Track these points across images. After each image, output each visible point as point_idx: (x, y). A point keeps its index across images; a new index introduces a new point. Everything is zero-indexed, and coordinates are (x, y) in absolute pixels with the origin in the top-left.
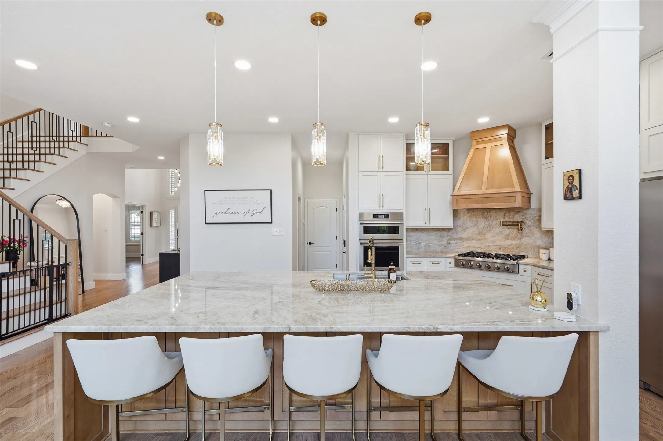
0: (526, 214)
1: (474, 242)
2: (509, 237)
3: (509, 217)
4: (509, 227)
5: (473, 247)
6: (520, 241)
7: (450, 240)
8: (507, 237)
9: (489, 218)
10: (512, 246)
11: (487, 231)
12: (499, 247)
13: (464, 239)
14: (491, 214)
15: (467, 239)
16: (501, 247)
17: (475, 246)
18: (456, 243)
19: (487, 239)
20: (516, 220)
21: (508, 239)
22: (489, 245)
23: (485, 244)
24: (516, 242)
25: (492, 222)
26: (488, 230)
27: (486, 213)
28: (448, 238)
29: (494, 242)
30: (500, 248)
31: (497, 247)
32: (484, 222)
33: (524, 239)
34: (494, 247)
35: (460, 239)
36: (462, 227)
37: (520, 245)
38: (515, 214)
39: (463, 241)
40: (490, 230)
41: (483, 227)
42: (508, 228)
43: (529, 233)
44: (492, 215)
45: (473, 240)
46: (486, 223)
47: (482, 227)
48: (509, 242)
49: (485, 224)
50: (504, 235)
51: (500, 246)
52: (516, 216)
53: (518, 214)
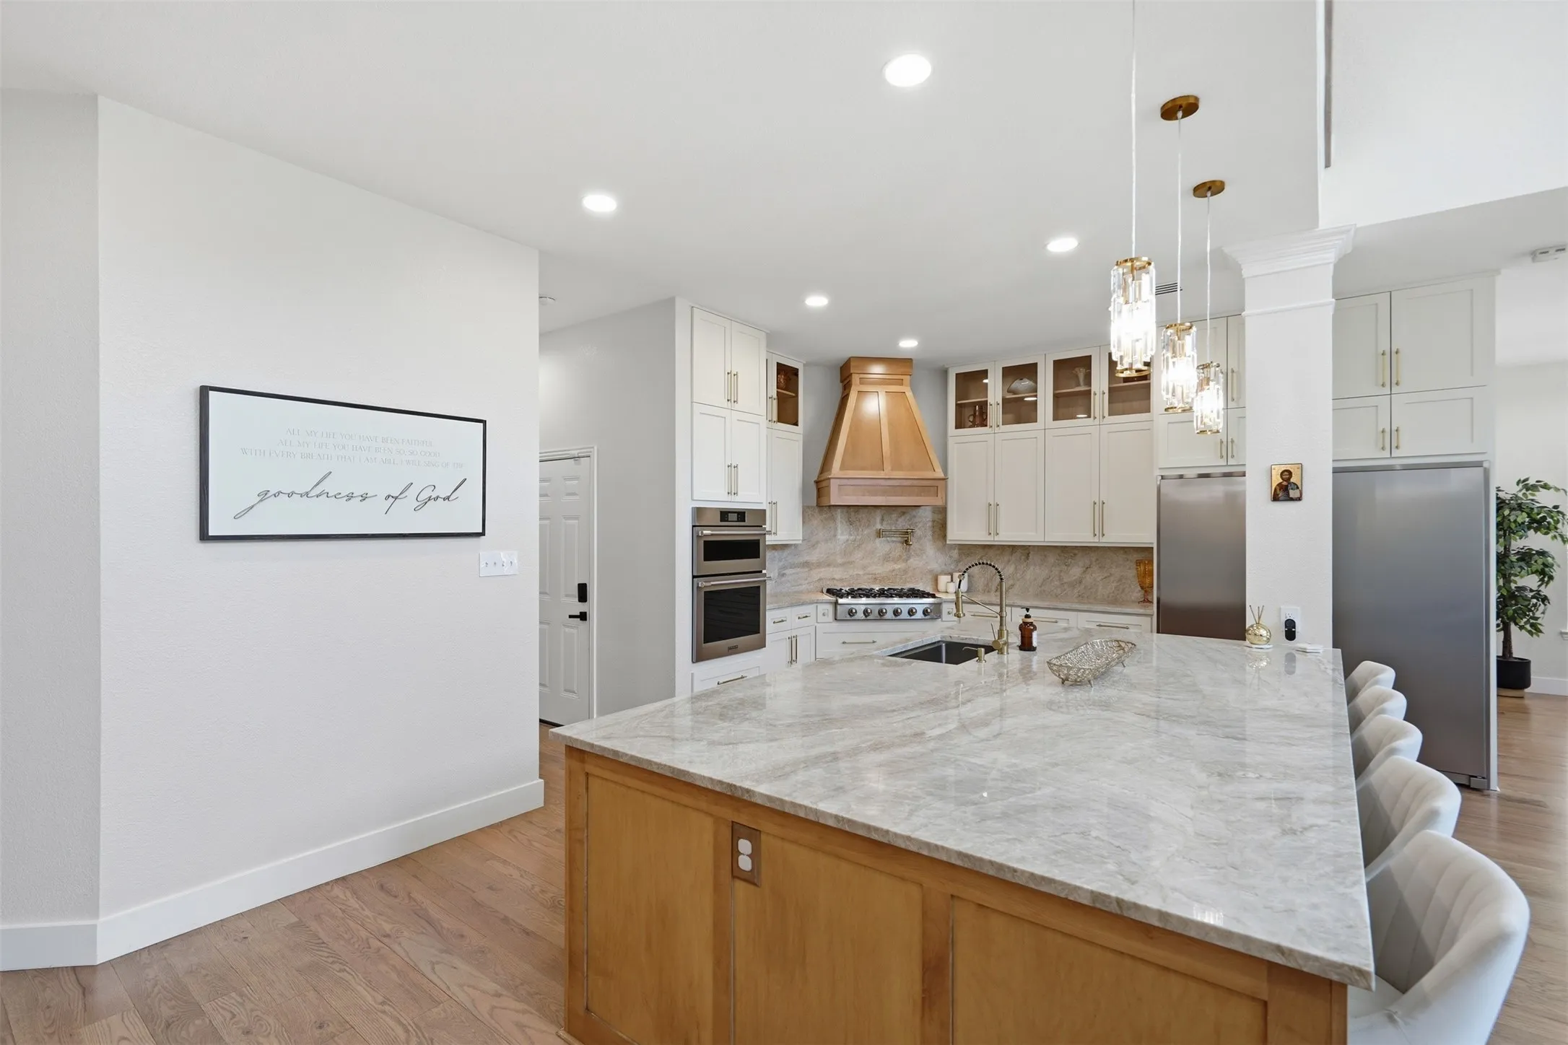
0: (915, 517)
1: (831, 569)
2: (890, 557)
3: (889, 522)
4: (889, 539)
5: (828, 580)
6: (905, 564)
7: (785, 568)
8: (886, 558)
9: (858, 523)
10: (894, 574)
11: (854, 548)
12: (874, 577)
13: (813, 564)
14: (860, 516)
15: (819, 565)
16: (878, 576)
17: (833, 577)
18: (797, 573)
19: (854, 562)
20: (899, 527)
21: (887, 562)
22: (857, 574)
23: (851, 573)
24: (899, 566)
25: (863, 530)
26: (856, 546)
27: (853, 514)
28: (781, 564)
29: (866, 567)
30: (875, 579)
31: (870, 577)
32: (849, 530)
33: (911, 560)
34: (866, 577)
35: (806, 564)
36: (809, 541)
37: (905, 571)
38: (899, 516)
39: (811, 570)
40: (859, 546)
41: (848, 541)
42: (888, 542)
43: (919, 549)
44: (862, 518)
45: (829, 565)
46: (852, 533)
47: (845, 540)
48: (890, 566)
49: (850, 536)
50: (881, 554)
52: (900, 520)
53: (903, 518)
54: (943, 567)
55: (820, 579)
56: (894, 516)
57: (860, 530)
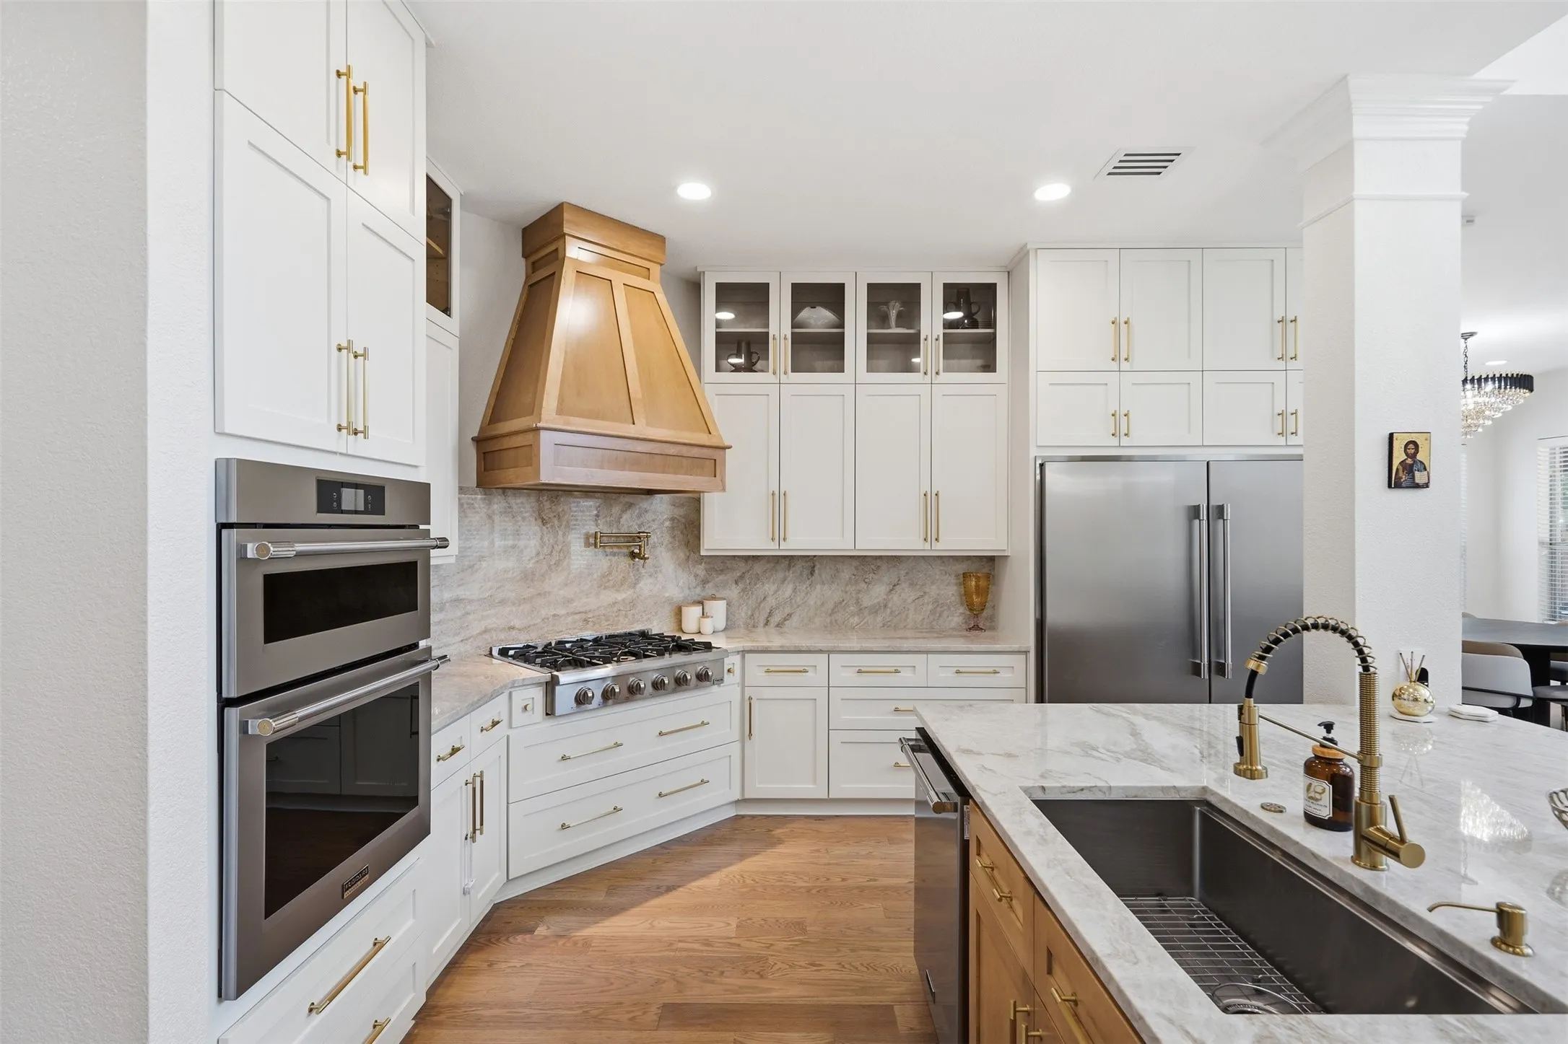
0: (646, 508)
1: (508, 610)
2: (609, 581)
3: (608, 519)
4: (608, 550)
5: (503, 630)
6: (632, 590)
8: (604, 583)
9: (556, 522)
10: (615, 609)
11: (550, 566)
12: (583, 616)
13: (471, 602)
14: (560, 509)
15: (484, 603)
16: (590, 615)
17: (512, 624)
19: (549, 593)
20: (625, 528)
21: (605, 589)
22: (554, 615)
23: (543, 613)
24: (624, 596)
25: (564, 534)
26: (552, 563)
27: (547, 505)
29: (570, 601)
30: (585, 620)
31: (577, 617)
32: (540, 534)
33: (643, 583)
34: (570, 619)
37: (633, 603)
38: (624, 511)
40: (557, 564)
41: (538, 554)
42: (607, 555)
43: (654, 564)
44: (563, 510)
45: (502, 602)
46: (546, 539)
47: (534, 552)
48: (609, 597)
49: (543, 544)
50: (595, 576)
51: (586, 613)
52: (626, 516)
53: (629, 512)
54: (687, 592)
55: (486, 631)
56: (616, 510)
57: (560, 533)
